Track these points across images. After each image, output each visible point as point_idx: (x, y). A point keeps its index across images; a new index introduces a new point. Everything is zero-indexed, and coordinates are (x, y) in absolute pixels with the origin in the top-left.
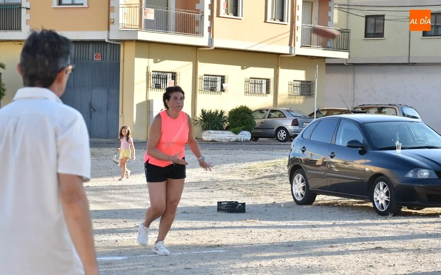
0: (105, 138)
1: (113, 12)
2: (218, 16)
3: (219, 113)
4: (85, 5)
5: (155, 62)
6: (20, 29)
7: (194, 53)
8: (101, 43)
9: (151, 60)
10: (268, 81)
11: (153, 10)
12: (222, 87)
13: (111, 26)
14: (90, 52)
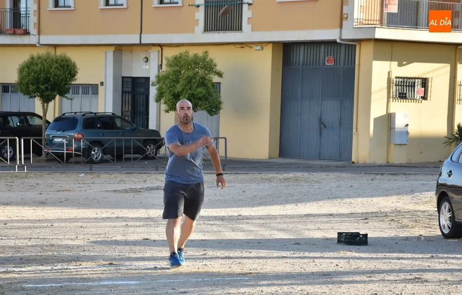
0: (336, 161)
1: (347, 5)
5: (400, 65)
6: (241, 30)
7: (453, 53)
8: (332, 43)
9: (395, 64)
11: (395, 2)
13: (344, 22)
14: (322, 54)
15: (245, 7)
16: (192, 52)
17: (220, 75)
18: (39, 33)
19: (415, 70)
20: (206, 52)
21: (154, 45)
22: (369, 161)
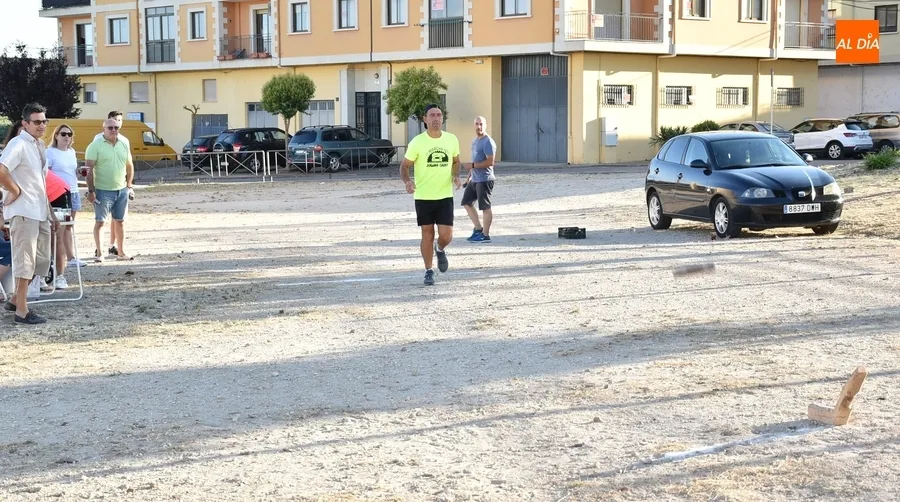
0: (553, 162)
1: (558, 21)
2: (680, 18)
3: (681, 129)
4: (529, 15)
5: (608, 74)
6: (463, 45)
7: (654, 62)
8: (546, 55)
9: (603, 73)
10: (745, 90)
11: (601, 17)
12: (688, 99)
13: (556, 36)
14: (537, 67)
15: (466, 25)
16: (419, 67)
17: (445, 87)
18: (280, 57)
19: (622, 78)
20: (431, 67)
21: (383, 62)
22: (583, 162)
